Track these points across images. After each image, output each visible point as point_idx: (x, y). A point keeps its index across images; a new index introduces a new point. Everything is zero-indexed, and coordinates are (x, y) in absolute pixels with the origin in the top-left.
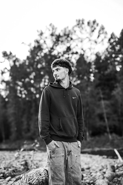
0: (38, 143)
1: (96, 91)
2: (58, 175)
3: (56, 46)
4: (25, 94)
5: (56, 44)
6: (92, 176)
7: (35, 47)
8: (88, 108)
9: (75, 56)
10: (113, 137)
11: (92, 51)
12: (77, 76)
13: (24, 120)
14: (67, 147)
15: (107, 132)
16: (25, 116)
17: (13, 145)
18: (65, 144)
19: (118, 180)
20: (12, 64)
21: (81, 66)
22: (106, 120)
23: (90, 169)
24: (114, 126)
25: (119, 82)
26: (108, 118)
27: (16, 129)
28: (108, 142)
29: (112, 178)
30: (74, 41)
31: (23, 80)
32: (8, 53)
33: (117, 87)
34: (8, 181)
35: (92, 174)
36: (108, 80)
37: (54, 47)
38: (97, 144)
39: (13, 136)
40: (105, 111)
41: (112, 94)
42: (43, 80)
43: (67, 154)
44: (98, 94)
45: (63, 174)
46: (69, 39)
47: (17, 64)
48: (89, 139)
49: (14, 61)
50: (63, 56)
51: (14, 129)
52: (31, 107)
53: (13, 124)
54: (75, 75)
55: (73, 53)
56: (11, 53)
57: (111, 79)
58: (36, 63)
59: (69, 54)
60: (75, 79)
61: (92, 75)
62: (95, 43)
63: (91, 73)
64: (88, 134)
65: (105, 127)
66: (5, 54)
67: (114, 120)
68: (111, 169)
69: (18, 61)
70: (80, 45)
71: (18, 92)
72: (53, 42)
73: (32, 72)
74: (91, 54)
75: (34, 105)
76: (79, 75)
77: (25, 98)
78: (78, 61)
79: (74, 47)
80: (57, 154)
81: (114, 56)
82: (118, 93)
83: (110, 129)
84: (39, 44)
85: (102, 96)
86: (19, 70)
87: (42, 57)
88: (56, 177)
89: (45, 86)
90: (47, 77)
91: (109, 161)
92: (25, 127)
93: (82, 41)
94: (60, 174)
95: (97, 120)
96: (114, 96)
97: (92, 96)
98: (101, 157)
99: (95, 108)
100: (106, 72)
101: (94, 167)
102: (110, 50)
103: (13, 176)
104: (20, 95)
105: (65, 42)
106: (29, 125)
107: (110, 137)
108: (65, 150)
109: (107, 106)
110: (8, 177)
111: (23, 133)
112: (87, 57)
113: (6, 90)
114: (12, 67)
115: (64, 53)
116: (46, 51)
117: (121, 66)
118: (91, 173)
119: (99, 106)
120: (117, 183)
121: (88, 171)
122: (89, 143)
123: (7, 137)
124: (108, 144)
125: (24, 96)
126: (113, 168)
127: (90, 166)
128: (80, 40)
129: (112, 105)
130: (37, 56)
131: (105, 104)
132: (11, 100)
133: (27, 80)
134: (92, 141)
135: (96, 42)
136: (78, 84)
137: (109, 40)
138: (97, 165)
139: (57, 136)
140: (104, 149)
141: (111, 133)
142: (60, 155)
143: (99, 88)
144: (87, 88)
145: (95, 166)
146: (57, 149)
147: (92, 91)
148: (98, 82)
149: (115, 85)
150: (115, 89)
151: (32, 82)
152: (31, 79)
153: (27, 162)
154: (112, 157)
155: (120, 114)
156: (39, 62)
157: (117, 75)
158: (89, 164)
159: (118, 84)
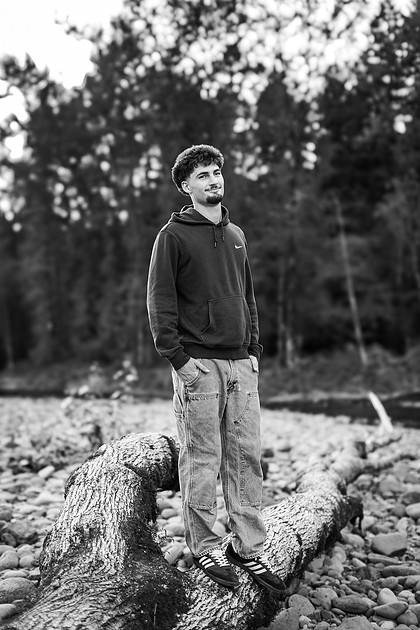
0: (134, 371)
1: (323, 204)
2: (206, 440)
3: (190, 43)
4: (79, 208)
5: (189, 37)
6: (294, 470)
7: (113, 46)
8: (292, 261)
9: (253, 78)
10: (374, 357)
11: (313, 61)
12: (258, 150)
13: (77, 295)
14: (227, 373)
15: (354, 342)
16: (82, 283)
17: (43, 380)
18: (223, 364)
19: (372, 483)
20: (36, 103)
21: (274, 115)
22: (353, 300)
23: (292, 452)
24: (380, 320)
25: (401, 174)
26: (359, 295)
27: (49, 326)
28: (355, 373)
29: (354, 475)
30: (250, 28)
31: (73, 160)
32: (22, 65)
33: (392, 190)
34: (47, 479)
35: (294, 466)
36: (366, 165)
37: (183, 48)
38: (321, 378)
39: (42, 349)
40: (349, 271)
41: (376, 214)
42: (143, 161)
43: (226, 391)
44: (329, 212)
45: (218, 438)
46: (234, 17)
47: (53, 102)
48: (293, 363)
49: (43, 95)
50: (211, 78)
51: (43, 327)
52: (100, 254)
53: (40, 310)
54: (252, 144)
55: (246, 70)
56: (31, 66)
57: (377, 163)
58: (117, 102)
59: (232, 74)
60: (250, 160)
61: (311, 146)
62: (324, 37)
63: (309, 138)
64: (289, 345)
65: (350, 326)
66: (11, 68)
67: (379, 301)
68: (355, 450)
69: (55, 95)
70: (271, 39)
71: (58, 201)
72: (179, 27)
73: (105, 132)
74: (309, 74)
75: (110, 246)
76: (265, 146)
77: (80, 223)
78: (265, 98)
79: (252, 49)
80: (202, 390)
81: (387, 79)
82: (396, 211)
83: (364, 329)
84: (127, 35)
85: (341, 221)
86: (61, 124)
87: (140, 80)
88: (199, 447)
89: (149, 180)
90: (156, 151)
91: (355, 432)
92: (80, 319)
93: (277, 30)
94: (210, 438)
95: (324, 299)
96: (382, 220)
97: (309, 220)
98: (330, 421)
99: (318, 261)
100: (359, 139)
101: (303, 448)
102: (374, 60)
103: (59, 467)
104: (63, 214)
105: (221, 30)
106: (93, 313)
107: (364, 356)
108: (222, 380)
109: (358, 254)
110: (43, 467)
111: (75, 340)
112: (297, 85)
113: (14, 193)
114: (34, 115)
115: (218, 67)
116: (153, 60)
117: (409, 118)
118: (293, 462)
119: (330, 255)
120: (368, 489)
121: (285, 456)
122: (293, 375)
123: (22, 353)
124: (358, 378)
125: (75, 216)
126: (361, 448)
127: (292, 443)
128: (272, 22)
129: (376, 251)
130: (124, 76)
131: (349, 246)
132: (31, 228)
133: (86, 160)
134: (305, 368)
135: (327, 32)
136: (262, 178)
137: (374, 24)
138: (314, 443)
139: (204, 347)
140: (344, 395)
141: (368, 343)
142: (211, 393)
143: (332, 192)
144: (292, 194)
145: (309, 445)
146: (203, 378)
147: (307, 203)
148: (331, 171)
149: (388, 186)
150: (387, 197)
151: (105, 166)
152: (102, 158)
153: (100, 425)
154: (365, 420)
155: (399, 280)
156: (128, 97)
157: (397, 149)
158: (289, 438)
159: (396, 182)
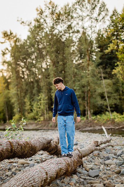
1: (97, 70)
3: (57, 25)
7: (35, 26)
8: (89, 88)
10: (114, 116)
15: (108, 111)
22: (107, 99)
24: (115, 104)
25: (120, 61)
27: (18, 109)
30: (74, 20)
31: (25, 61)
32: (9, 33)
33: (117, 66)
40: (105, 90)
44: (100, 73)
46: (70, 17)
47: (18, 44)
48: (90, 118)
49: (15, 42)
50: (64, 35)
52: (33, 88)
53: (16, 105)
55: (73, 32)
58: (37, 43)
59: (70, 33)
62: (96, 21)
63: (93, 52)
64: (89, 113)
65: (107, 107)
66: (6, 34)
67: (115, 99)
71: (21, 72)
72: (54, 20)
73: (34, 52)
74: (92, 33)
76: (81, 54)
79: (75, 26)
81: (116, 33)
82: (119, 72)
84: (39, 23)
85: (103, 75)
86: (20, 50)
87: (43, 37)
89: (47, 65)
90: (48, 57)
92: (27, 107)
93: (82, 20)
97: (94, 75)
99: (97, 87)
100: (107, 51)
102: (112, 28)
104: (22, 76)
105: (66, 21)
106: (31, 105)
107: (111, 115)
109: (108, 85)
111: (26, 113)
114: (13, 48)
115: (65, 32)
116: (46, 30)
119: (100, 85)
122: (90, 122)
124: (109, 122)
125: (26, 77)
129: (114, 84)
130: (38, 35)
133: (29, 60)
137: (111, 17)
141: (112, 112)
143: (100, 67)
144: (88, 68)
148: (100, 61)
151: (34, 62)
155: (121, 92)
157: (118, 53)
159: (118, 63)
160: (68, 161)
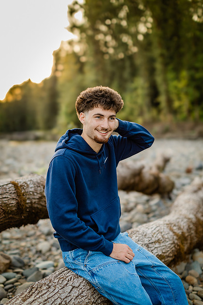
73: (123, 5)
152: (121, 19)
160: (179, 228)
